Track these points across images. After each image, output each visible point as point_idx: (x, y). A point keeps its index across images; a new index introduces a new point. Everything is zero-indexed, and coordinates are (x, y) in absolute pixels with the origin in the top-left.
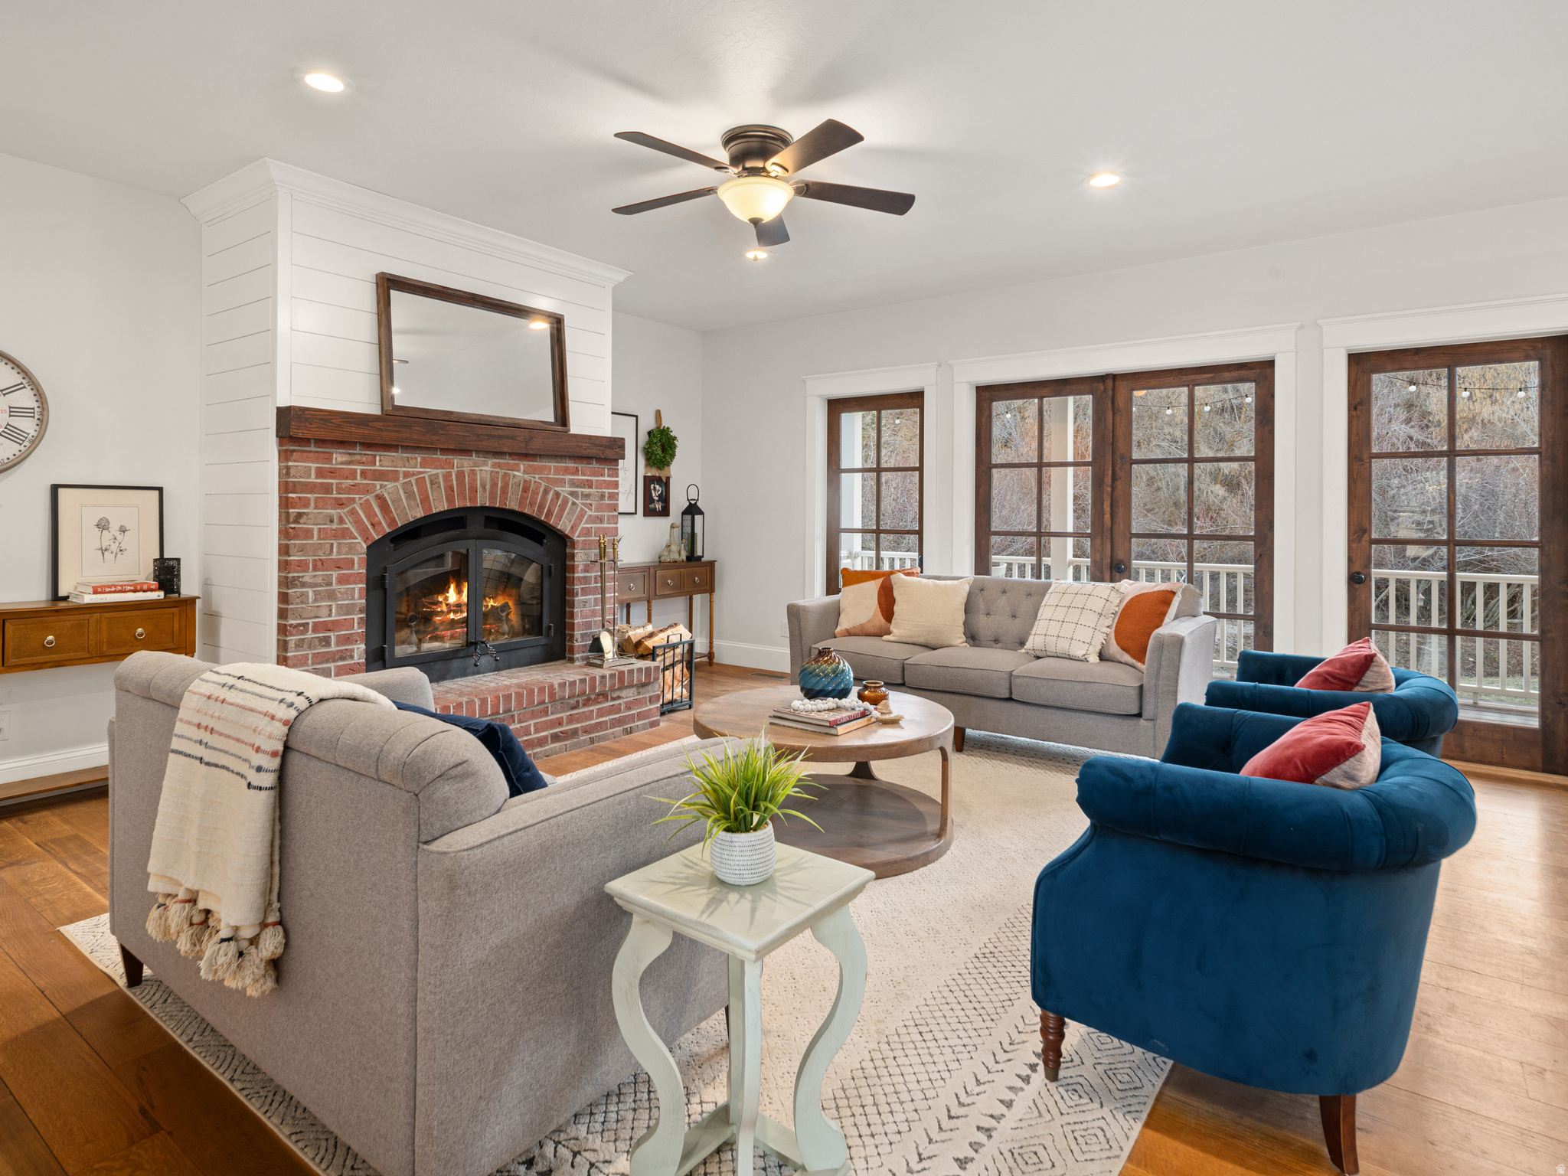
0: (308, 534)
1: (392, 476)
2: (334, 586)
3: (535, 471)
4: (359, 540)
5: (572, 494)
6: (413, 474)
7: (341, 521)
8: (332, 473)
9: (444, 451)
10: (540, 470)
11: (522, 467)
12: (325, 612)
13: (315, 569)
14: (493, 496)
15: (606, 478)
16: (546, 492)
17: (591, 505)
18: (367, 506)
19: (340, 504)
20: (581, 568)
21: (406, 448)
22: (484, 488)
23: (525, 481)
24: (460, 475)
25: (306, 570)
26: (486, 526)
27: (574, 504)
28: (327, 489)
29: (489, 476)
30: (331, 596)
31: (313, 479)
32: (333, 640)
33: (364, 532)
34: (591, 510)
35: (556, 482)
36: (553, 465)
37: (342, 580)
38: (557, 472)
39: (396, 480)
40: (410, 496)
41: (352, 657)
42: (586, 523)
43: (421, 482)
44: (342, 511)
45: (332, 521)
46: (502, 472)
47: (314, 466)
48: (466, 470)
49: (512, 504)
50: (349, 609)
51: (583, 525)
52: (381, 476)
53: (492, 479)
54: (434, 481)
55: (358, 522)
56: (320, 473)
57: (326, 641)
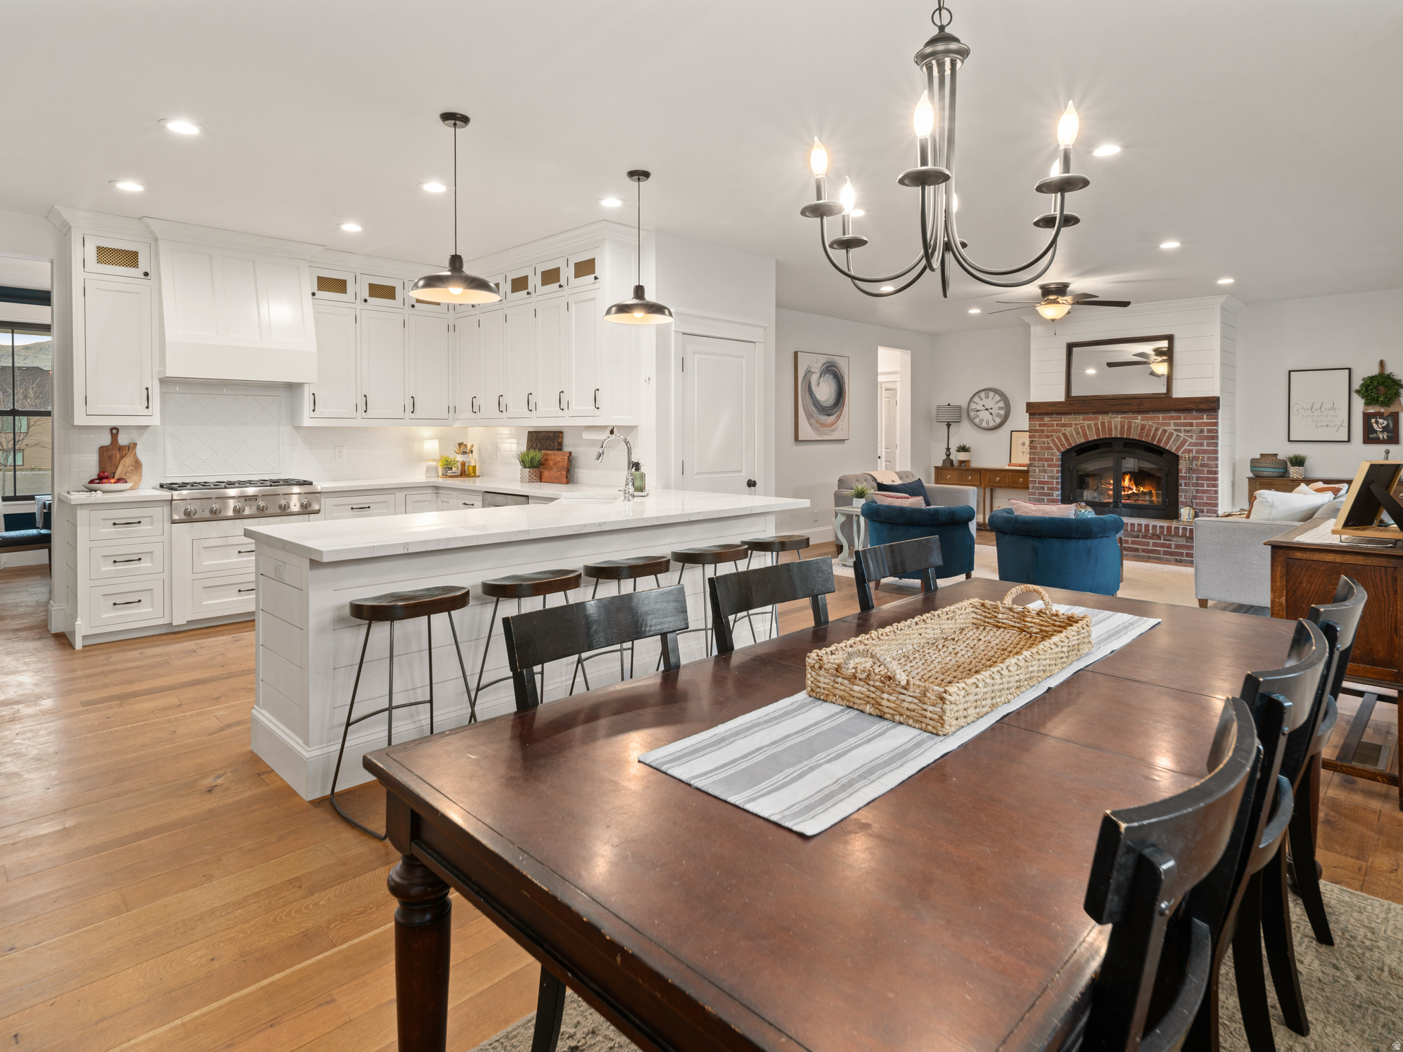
0: (1036, 448)
1: (1070, 425)
2: (1046, 468)
3: (1148, 419)
4: (1056, 451)
5: (1176, 430)
6: (1079, 424)
7: (1048, 443)
8: (1045, 425)
9: (1093, 413)
10: (1152, 419)
11: (1139, 418)
12: (1043, 477)
13: (1039, 461)
14: (1122, 432)
15: (1205, 420)
16: (1157, 429)
17: (1192, 436)
18: (1059, 438)
19: (1048, 437)
20: (1183, 471)
21: (1075, 414)
22: (1116, 428)
23: (1142, 425)
24: (1103, 424)
25: (1035, 461)
26: (1124, 447)
27: (1177, 435)
28: (1042, 431)
29: (1119, 423)
30: (1045, 471)
31: (1037, 428)
32: (1046, 488)
33: (1059, 449)
34: (1192, 439)
35: (1163, 424)
36: (1161, 416)
37: (1049, 466)
38: (1163, 419)
39: (1071, 427)
40: (1078, 433)
41: (1053, 496)
42: (1188, 446)
43: (1083, 427)
44: (1049, 440)
45: (1044, 443)
46: (1127, 421)
47: (1038, 423)
48: (1106, 421)
49: (1134, 435)
50: (1052, 477)
51: (1185, 447)
52: (1064, 425)
53: (1121, 424)
54: (1089, 426)
55: (1055, 444)
56: (1040, 425)
57: (1043, 488)
